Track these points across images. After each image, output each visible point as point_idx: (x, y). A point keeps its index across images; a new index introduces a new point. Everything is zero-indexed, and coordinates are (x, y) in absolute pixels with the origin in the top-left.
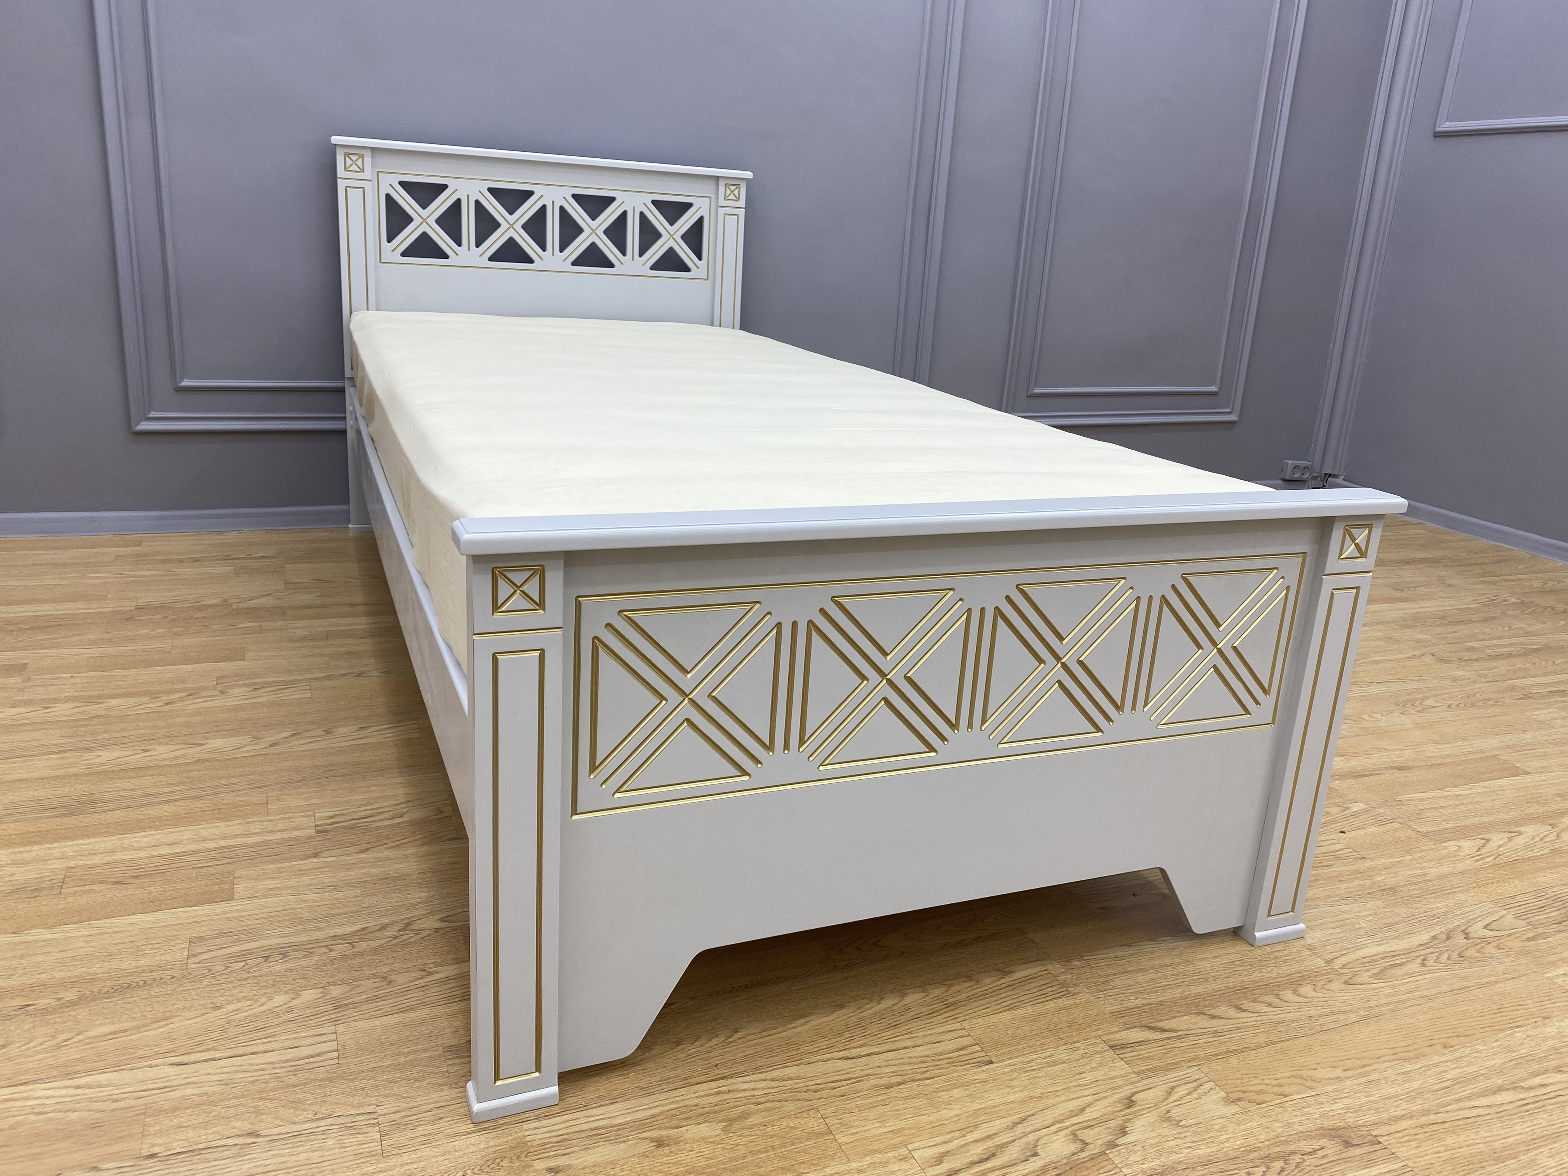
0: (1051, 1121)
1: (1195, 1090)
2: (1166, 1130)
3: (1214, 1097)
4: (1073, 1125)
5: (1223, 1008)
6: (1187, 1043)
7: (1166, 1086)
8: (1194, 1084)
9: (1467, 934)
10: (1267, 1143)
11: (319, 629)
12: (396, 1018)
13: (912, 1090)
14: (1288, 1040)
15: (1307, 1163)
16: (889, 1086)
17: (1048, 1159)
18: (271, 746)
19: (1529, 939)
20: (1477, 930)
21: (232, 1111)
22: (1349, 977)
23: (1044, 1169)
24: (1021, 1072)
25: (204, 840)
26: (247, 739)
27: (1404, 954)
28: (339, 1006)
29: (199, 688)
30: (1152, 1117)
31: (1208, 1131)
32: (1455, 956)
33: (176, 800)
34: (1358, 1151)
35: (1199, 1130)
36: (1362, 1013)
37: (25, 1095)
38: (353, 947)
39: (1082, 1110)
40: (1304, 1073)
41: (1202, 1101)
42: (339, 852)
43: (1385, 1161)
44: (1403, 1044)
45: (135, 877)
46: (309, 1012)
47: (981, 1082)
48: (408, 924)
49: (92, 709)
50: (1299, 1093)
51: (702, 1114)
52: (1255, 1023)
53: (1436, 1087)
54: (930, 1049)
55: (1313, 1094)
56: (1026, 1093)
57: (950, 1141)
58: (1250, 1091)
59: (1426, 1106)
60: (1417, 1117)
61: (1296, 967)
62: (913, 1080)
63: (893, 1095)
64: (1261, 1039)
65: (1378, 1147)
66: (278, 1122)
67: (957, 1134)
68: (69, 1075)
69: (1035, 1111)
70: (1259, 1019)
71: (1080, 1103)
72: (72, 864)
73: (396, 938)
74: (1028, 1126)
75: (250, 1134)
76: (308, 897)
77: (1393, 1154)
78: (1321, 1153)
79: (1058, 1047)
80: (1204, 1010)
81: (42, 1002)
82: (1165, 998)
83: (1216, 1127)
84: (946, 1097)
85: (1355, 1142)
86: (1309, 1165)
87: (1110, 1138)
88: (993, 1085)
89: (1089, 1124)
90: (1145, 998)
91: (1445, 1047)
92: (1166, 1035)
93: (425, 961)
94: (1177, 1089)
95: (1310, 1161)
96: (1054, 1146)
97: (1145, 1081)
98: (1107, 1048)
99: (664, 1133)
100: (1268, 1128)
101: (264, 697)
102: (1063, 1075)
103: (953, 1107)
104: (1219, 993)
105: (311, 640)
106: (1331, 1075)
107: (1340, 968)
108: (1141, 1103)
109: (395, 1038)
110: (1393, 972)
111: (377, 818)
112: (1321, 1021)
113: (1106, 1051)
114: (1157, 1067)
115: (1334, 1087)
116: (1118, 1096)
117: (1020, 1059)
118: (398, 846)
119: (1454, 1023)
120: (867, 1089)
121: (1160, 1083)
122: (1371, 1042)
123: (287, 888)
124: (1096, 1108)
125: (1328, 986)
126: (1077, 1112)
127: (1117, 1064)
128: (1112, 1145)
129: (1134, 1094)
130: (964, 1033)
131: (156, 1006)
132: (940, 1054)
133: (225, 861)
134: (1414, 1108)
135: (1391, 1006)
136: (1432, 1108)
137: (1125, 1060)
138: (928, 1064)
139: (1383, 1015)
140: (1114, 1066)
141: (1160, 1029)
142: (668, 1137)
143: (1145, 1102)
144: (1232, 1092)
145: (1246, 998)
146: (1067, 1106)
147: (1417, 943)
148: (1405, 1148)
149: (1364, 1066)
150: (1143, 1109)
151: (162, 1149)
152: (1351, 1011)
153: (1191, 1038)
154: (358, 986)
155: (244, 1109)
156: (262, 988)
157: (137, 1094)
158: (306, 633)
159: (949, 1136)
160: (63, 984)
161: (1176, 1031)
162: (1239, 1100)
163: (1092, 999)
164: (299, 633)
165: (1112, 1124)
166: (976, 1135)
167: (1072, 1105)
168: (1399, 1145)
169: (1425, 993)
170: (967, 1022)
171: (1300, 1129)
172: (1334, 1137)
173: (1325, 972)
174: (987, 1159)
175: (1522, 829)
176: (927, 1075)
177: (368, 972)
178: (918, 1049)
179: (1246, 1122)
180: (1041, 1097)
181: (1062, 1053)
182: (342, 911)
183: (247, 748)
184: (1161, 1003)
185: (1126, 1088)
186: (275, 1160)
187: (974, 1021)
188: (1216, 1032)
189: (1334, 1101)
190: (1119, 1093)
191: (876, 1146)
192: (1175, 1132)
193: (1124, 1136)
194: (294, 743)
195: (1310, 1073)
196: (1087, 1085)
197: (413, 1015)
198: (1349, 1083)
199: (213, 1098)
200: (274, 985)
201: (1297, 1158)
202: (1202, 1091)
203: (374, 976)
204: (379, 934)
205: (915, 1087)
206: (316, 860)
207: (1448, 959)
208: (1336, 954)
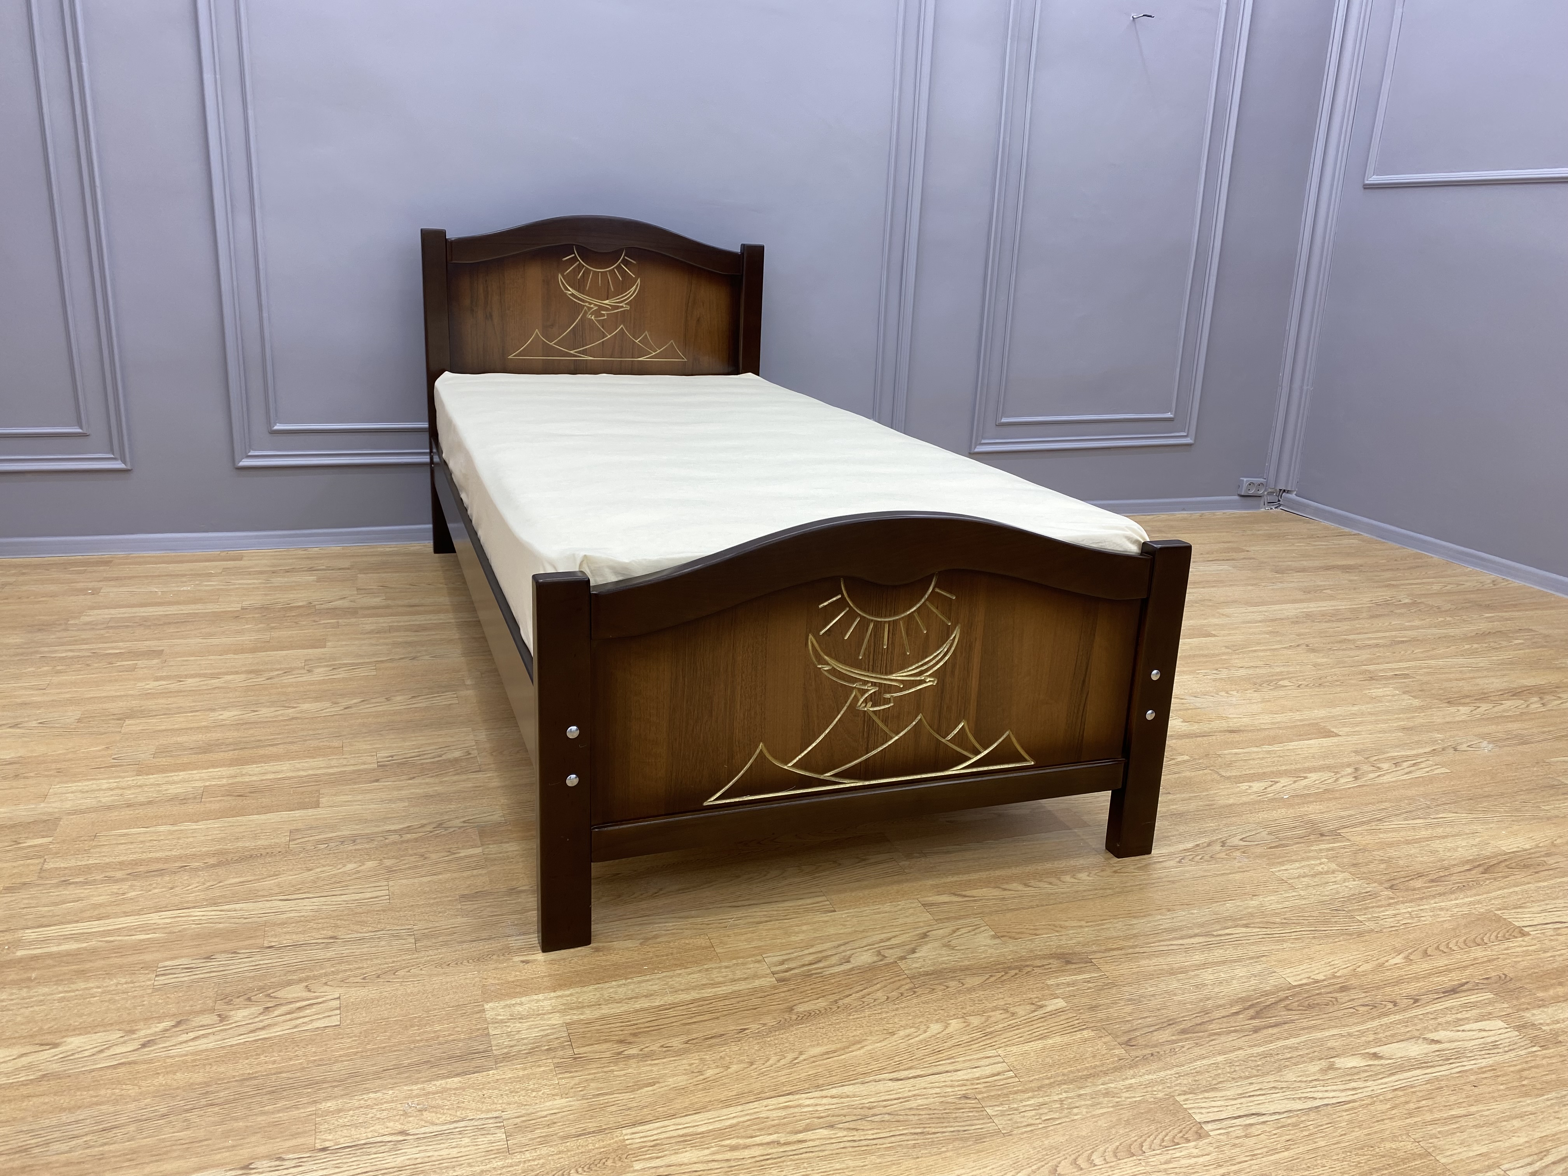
0: (866, 944)
1: (974, 930)
2: (944, 951)
3: (986, 935)
4: (879, 947)
5: (1014, 885)
6: (979, 903)
7: (954, 927)
8: (975, 927)
9: (1224, 843)
10: (1011, 960)
11: (384, 625)
12: (429, 878)
13: (776, 924)
14: (1054, 904)
15: (1035, 972)
16: (758, 923)
17: (855, 965)
18: (345, 708)
19: (1270, 848)
20: (1236, 841)
21: (320, 926)
22: (1118, 868)
23: (852, 969)
24: (854, 917)
25: (299, 770)
26: (328, 704)
27: (1168, 855)
28: (390, 870)
29: (291, 668)
30: (937, 944)
31: (973, 953)
32: (1207, 857)
33: (278, 744)
34: (1074, 966)
35: (967, 952)
36: (1117, 890)
37: (188, 914)
38: (401, 837)
39: (890, 939)
40: (1057, 923)
41: (976, 937)
42: (393, 779)
43: (1089, 972)
44: (1140, 908)
45: (251, 792)
46: (370, 873)
47: (823, 922)
48: (441, 824)
49: (215, 682)
50: (1046, 934)
51: (628, 935)
52: (1034, 893)
53: (1149, 933)
55: (1058, 934)
56: (853, 929)
57: (792, 953)
58: (1013, 932)
59: (1137, 943)
60: (1126, 949)
61: (1081, 861)
62: (776, 920)
63: (760, 927)
64: (1035, 903)
65: (1090, 964)
66: (350, 932)
67: (799, 949)
68: (215, 904)
69: (855, 939)
70: (1039, 891)
71: (889, 935)
72: (207, 784)
73: (431, 832)
74: (848, 947)
75: (331, 938)
76: (370, 807)
77: (1098, 968)
78: (1047, 967)
79: (885, 903)
80: (1000, 885)
81: (195, 864)
82: (973, 877)
83: (980, 951)
84: (797, 929)
85: (1074, 961)
87: (903, 954)
88: (832, 923)
89: (890, 947)
90: (959, 877)
91: (1169, 910)
92: (965, 899)
93: (450, 846)
94: (961, 930)
95: (1038, 970)
96: (862, 958)
97: (941, 925)
98: (920, 905)
99: (601, 945)
100: (1016, 952)
101: (342, 674)
102: (882, 919)
103: (799, 935)
104: (1016, 875)
105: (377, 633)
106: (1076, 925)
107: (1114, 863)
108: (932, 937)
109: (428, 889)
110: (1154, 865)
111: (422, 758)
112: (1085, 894)
113: (918, 907)
114: (951, 917)
115: (1075, 931)
116: (917, 932)
117: (855, 910)
118: (437, 775)
119: (1183, 897)
120: (742, 924)
121: (951, 926)
122: (1116, 906)
123: (357, 801)
124: (899, 938)
125: (1100, 873)
126: (885, 940)
127: (924, 915)
128: (903, 958)
129: (929, 931)
130: (821, 894)
131: (270, 868)
132: (800, 906)
133: (314, 784)
134: (1126, 944)
135: (1142, 886)
136: (1140, 945)
137: (930, 912)
138: (792, 911)
139: (1133, 891)
140: (920, 916)
141: (963, 895)
142: (603, 947)
143: (935, 936)
144: (1000, 932)
145: (1035, 879)
146: (879, 937)
147: (1182, 849)
148: (1109, 966)
149: (1103, 920)
150: (932, 940)
151: (277, 943)
152: (1110, 888)
153: (984, 901)
154: (404, 860)
155: (328, 925)
156: (339, 859)
157: (260, 915)
158: (372, 628)
159: (793, 951)
160: (207, 854)
161: (974, 897)
162: (1003, 936)
163: (920, 877)
164: (368, 627)
165: (907, 947)
166: (811, 950)
167: (883, 936)
168: (1104, 964)
169: (1172, 879)
170: (825, 888)
171: (1039, 953)
172: (1061, 958)
173: (1102, 865)
174: (813, 964)
175: (1309, 775)
176: (786, 917)
177: (410, 852)
178: (785, 903)
179: (1003, 948)
180: (862, 931)
181: (886, 907)
182: (394, 815)
183: (327, 710)
184: (970, 881)
185: (924, 928)
186: (348, 951)
187: (830, 887)
188: (1004, 898)
189: (1071, 939)
190: (918, 930)
191: (741, 954)
192: (950, 952)
193: (913, 953)
194: (362, 707)
195: (1062, 923)
196: (897, 925)
197: (440, 877)
198: (1087, 929)
199: (308, 918)
200: (347, 858)
201: (1029, 969)
202: (978, 931)
203: (415, 854)
204: (420, 830)
206: (376, 784)
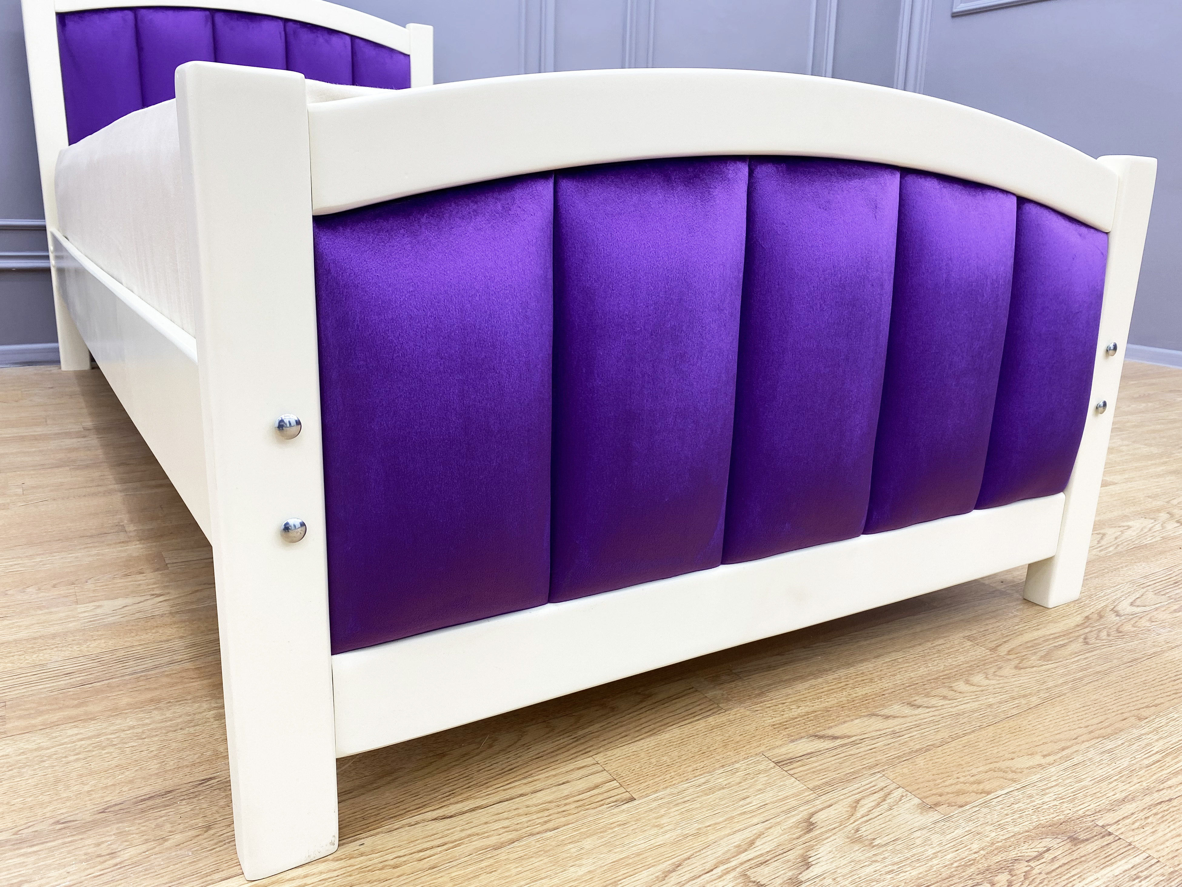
0: (715, 861)
1: (884, 800)
2: (858, 853)
3: (907, 806)
4: (742, 864)
5: (896, 707)
6: (863, 748)
7: (849, 800)
8: (881, 794)
9: (1116, 612)
10: (982, 852)
13: (529, 847)
14: (973, 731)
15: (1036, 871)
16: (497, 847)
19: (1175, 611)
20: (1125, 608)
22: (1017, 662)
24: (671, 805)
27: (1064, 635)
30: (839, 839)
31: (909, 848)
32: (1113, 633)
35: (898, 848)
39: (752, 843)
40: (1003, 765)
41: (894, 812)
43: (1123, 855)
44: (1096, 721)
47: (620, 825)
50: (1002, 788)
52: (934, 718)
53: (1146, 762)
54: (555, 792)
55: (1018, 786)
56: (679, 832)
58: (948, 793)
59: (1145, 784)
60: (1140, 798)
61: (962, 658)
62: (532, 835)
64: (945, 734)
65: (1111, 838)
69: (691, 852)
70: (936, 713)
71: (747, 834)
77: (1130, 844)
78: (1048, 856)
79: (715, 770)
80: (875, 711)
82: (830, 703)
83: (918, 842)
84: (573, 850)
85: (1082, 836)
86: (1040, 873)
87: (790, 874)
88: (635, 826)
89: (762, 859)
90: (807, 706)
92: (838, 742)
94: (862, 802)
95: (1038, 867)
97: (824, 797)
98: (772, 765)
100: (978, 834)
102: (722, 803)
103: (584, 862)
104: (888, 692)
106: (1031, 764)
107: (1005, 655)
108: (823, 824)
110: (1059, 652)
112: (1003, 708)
113: (771, 768)
114: (834, 779)
115: (1038, 776)
116: (794, 820)
117: (668, 791)
119: (1138, 694)
120: (467, 854)
121: (842, 797)
122: (1062, 723)
124: (769, 838)
125: (1000, 673)
126: (745, 847)
127: (787, 782)
129: (812, 815)
130: (598, 768)
134: (1132, 789)
135: (1070, 685)
136: (1152, 786)
137: (796, 776)
138: (551, 812)
139: (1065, 694)
140: (783, 785)
141: (830, 736)
143: (827, 822)
144: (927, 797)
145: (918, 694)
146: (732, 841)
147: (1073, 625)
148: (1140, 836)
149: (1063, 749)
150: (826, 832)
152: (1030, 694)
153: (868, 742)
161: (848, 737)
162: (937, 804)
163: (748, 713)
165: (791, 856)
167: (738, 839)
168: (1132, 833)
169: (1098, 669)
170: (602, 754)
171: (1016, 829)
172: (1058, 834)
173: (992, 659)
175: (1130, 523)
176: (550, 825)
178: (539, 794)
179: (952, 830)
180: (697, 834)
181: (719, 778)
184: (827, 710)
185: (801, 809)
188: (894, 732)
189: (1044, 792)
190: (793, 816)
192: (870, 854)
193: (807, 869)
195: (1008, 764)
196: (753, 811)
198: (1053, 769)
201: (1021, 868)
202: (892, 800)
205: (533, 843)
207: (1108, 635)
208: (998, 642)
